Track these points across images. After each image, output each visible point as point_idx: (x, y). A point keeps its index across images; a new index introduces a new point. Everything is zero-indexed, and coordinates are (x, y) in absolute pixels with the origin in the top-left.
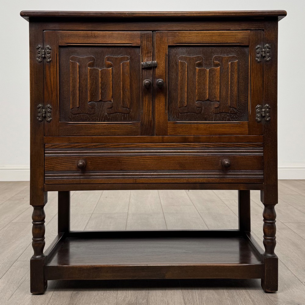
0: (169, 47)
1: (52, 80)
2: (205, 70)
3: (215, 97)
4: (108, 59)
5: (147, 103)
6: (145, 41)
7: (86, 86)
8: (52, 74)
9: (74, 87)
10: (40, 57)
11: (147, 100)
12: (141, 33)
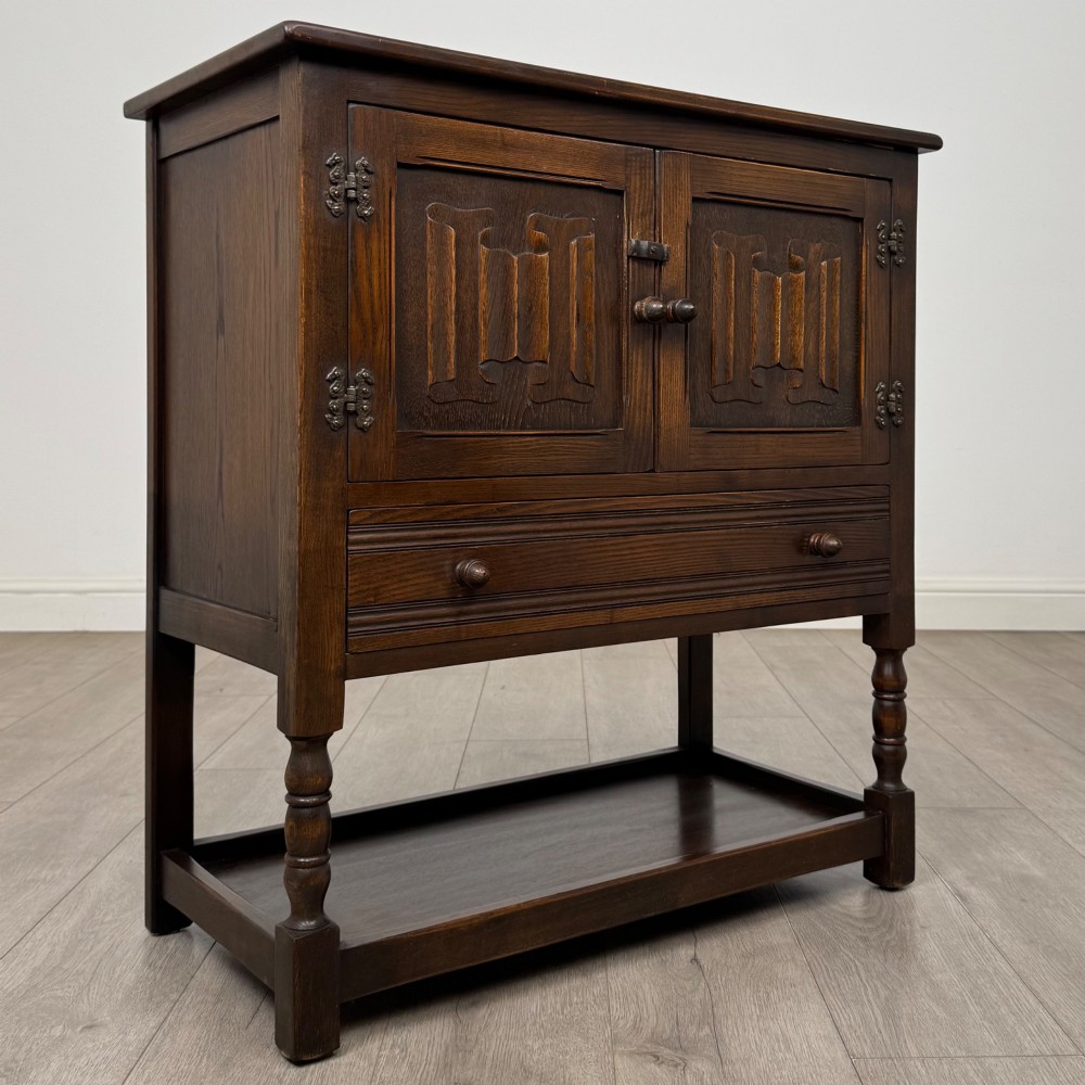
0: (695, 200)
1: (375, 282)
2: (774, 280)
3: (794, 356)
4: (538, 225)
5: (640, 369)
6: (638, 177)
7: (475, 307)
8: (376, 263)
9: (441, 308)
10: (338, 196)
11: (640, 360)
12: (627, 149)
